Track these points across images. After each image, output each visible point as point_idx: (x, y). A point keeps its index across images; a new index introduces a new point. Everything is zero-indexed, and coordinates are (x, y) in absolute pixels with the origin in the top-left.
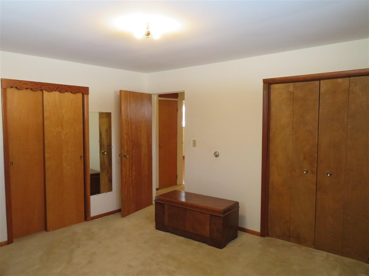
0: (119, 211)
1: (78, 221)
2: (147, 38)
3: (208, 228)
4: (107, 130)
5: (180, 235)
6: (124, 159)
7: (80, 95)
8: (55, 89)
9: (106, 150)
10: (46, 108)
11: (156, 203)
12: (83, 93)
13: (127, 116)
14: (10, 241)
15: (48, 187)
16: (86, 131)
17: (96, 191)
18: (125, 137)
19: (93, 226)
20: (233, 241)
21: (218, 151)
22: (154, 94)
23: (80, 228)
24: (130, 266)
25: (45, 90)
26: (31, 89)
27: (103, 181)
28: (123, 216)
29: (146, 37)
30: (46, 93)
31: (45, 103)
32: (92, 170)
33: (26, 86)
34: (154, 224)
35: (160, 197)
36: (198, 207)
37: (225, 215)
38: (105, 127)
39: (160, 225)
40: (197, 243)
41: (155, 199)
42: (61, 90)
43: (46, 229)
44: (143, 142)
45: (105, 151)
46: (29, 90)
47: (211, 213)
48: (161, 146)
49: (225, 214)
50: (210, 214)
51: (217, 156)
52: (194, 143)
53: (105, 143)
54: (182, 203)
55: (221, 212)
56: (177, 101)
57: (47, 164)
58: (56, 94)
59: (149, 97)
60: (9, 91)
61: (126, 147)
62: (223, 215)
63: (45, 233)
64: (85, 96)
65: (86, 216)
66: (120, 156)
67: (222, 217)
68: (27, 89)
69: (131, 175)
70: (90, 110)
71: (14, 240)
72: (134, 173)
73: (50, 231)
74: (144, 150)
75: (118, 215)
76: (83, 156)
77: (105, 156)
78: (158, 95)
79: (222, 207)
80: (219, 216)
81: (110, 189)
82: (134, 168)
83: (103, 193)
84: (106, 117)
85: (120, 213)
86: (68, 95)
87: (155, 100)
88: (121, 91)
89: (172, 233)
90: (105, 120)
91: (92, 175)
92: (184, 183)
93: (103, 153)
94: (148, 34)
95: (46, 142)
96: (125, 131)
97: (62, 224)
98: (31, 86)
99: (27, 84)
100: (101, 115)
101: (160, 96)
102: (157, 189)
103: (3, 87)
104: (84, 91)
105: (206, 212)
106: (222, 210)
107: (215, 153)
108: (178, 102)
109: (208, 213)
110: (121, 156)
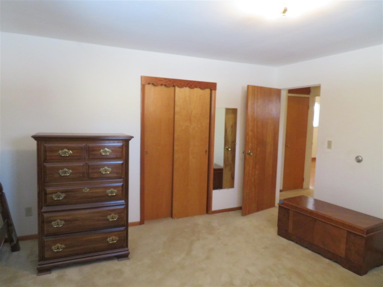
0: (239, 208)
1: (201, 214)
2: (284, 15)
3: (343, 246)
4: (232, 126)
5: (306, 247)
6: (247, 156)
7: (208, 91)
8: (186, 84)
9: (230, 146)
10: (177, 103)
11: (280, 207)
12: (211, 89)
13: (254, 113)
14: (142, 222)
15: (175, 177)
16: (212, 126)
17: (219, 185)
18: (250, 133)
19: (214, 220)
20: (377, 268)
21: (362, 156)
22: (284, 89)
23: (201, 220)
24: (247, 272)
25: (177, 86)
26: (165, 85)
27: (226, 176)
28: (244, 214)
29: (282, 14)
30: (177, 89)
31: (176, 98)
32: (216, 165)
33: (161, 83)
34: (276, 229)
35: (285, 202)
36: (331, 219)
37: (368, 235)
38: (230, 123)
39: (283, 232)
40: (327, 261)
41: (279, 203)
42: (191, 85)
43: (172, 216)
44: (269, 140)
45: (229, 148)
46: (163, 87)
47: (349, 230)
48: (288, 146)
49: (369, 233)
50: (347, 231)
51: (359, 161)
52: (330, 144)
53: (230, 139)
54: (311, 212)
55: (363, 230)
56: (308, 98)
57: (176, 156)
58: (187, 89)
59: (278, 92)
60: (148, 87)
61: (250, 145)
62: (366, 234)
63: (170, 220)
64: (213, 91)
65: (208, 209)
66: (243, 153)
67: (365, 237)
68: (162, 85)
69: (254, 173)
70: (217, 106)
71: (145, 222)
72: (257, 172)
73: (175, 219)
74: (269, 149)
75: (238, 212)
76: (208, 151)
77: (229, 152)
78: (287, 91)
79: (364, 225)
80: (360, 236)
81: (232, 186)
82: (257, 167)
83: (225, 188)
84: (232, 112)
85: (240, 211)
86: (197, 91)
87: (284, 95)
88: (248, 86)
89: (297, 243)
90: (231, 116)
91: (215, 170)
92: (311, 187)
93: (227, 149)
94: (285, 11)
95: (176, 135)
96: (250, 128)
97: (186, 214)
98: (166, 82)
99: (162, 81)
100: (228, 110)
101: (291, 91)
102: (281, 191)
103: (143, 84)
104: (212, 87)
105: (342, 227)
106: (365, 229)
107: (357, 157)
108: (310, 99)
109: (345, 229)
110: (245, 153)
